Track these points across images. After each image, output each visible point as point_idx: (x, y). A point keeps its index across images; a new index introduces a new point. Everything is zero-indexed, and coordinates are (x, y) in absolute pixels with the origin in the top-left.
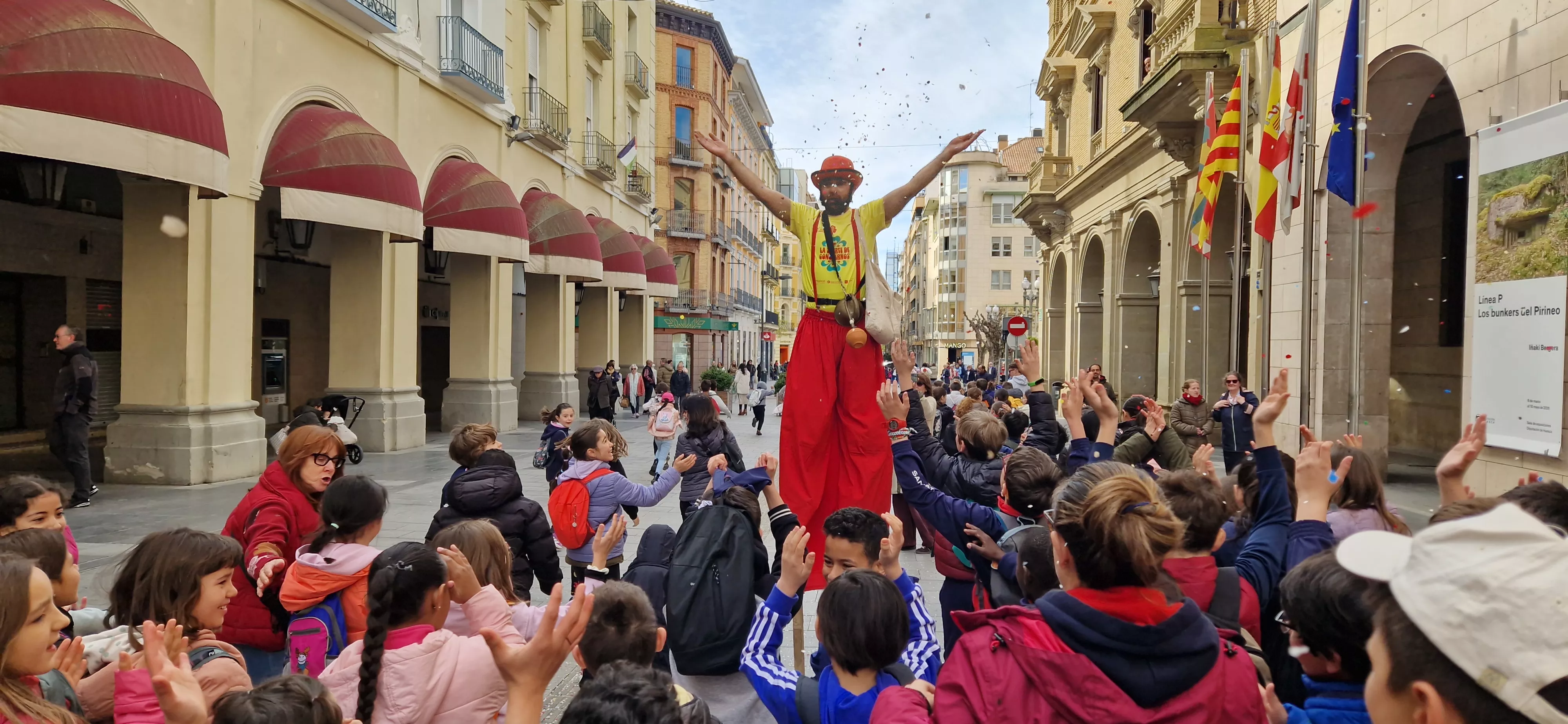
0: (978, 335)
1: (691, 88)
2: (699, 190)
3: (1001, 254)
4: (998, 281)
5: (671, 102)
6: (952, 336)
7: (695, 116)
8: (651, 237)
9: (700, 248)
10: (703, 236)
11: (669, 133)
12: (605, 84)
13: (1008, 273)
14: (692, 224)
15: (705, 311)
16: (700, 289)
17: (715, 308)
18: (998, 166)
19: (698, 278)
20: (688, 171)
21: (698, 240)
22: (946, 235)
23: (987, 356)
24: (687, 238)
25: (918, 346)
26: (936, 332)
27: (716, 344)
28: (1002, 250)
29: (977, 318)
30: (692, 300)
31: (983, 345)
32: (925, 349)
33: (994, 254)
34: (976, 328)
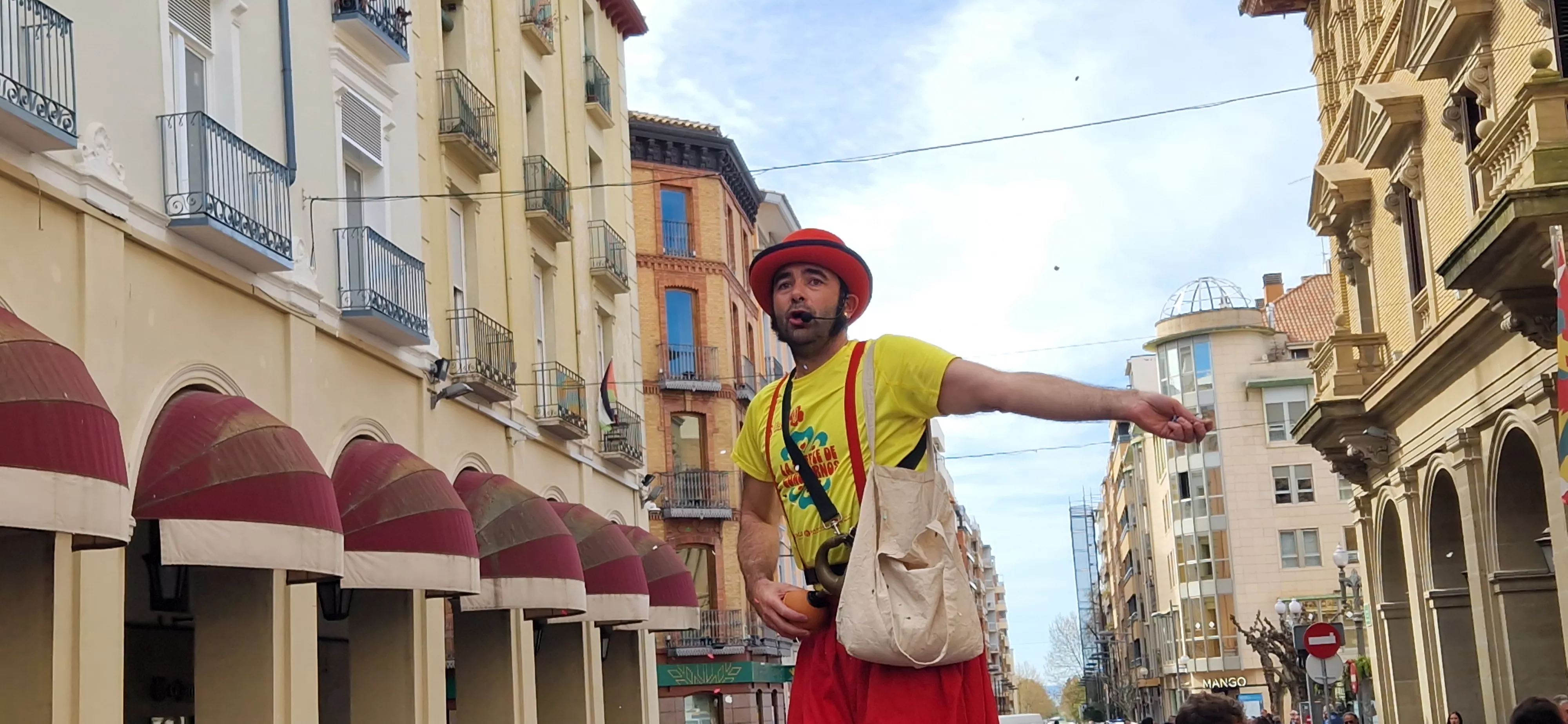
0: (1264, 660)
1: (690, 255)
2: (716, 431)
3: (1295, 497)
4: (1295, 550)
5: (657, 283)
6: (1217, 664)
7: (701, 302)
8: (644, 524)
9: (724, 535)
10: (727, 513)
11: (657, 337)
12: (561, 280)
13: (1311, 533)
14: (707, 493)
15: (740, 649)
16: (727, 608)
17: (758, 642)
18: (1267, 332)
19: (723, 589)
20: (694, 400)
21: (717, 522)
22: (1181, 471)
23: (1287, 698)
24: (697, 519)
25: (1151, 688)
26: (1183, 658)
27: (764, 709)
28: (1294, 490)
29: (1259, 627)
30: (715, 630)
31: (1277, 679)
32: (1166, 693)
33: (1282, 499)
34: (1257, 645)
